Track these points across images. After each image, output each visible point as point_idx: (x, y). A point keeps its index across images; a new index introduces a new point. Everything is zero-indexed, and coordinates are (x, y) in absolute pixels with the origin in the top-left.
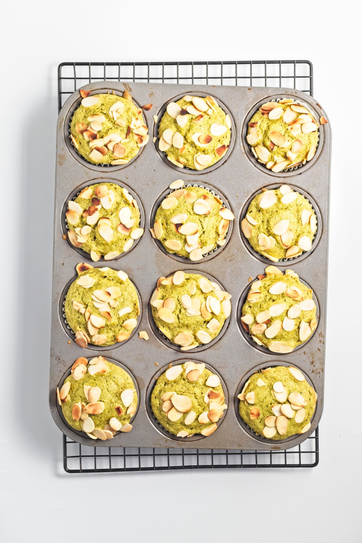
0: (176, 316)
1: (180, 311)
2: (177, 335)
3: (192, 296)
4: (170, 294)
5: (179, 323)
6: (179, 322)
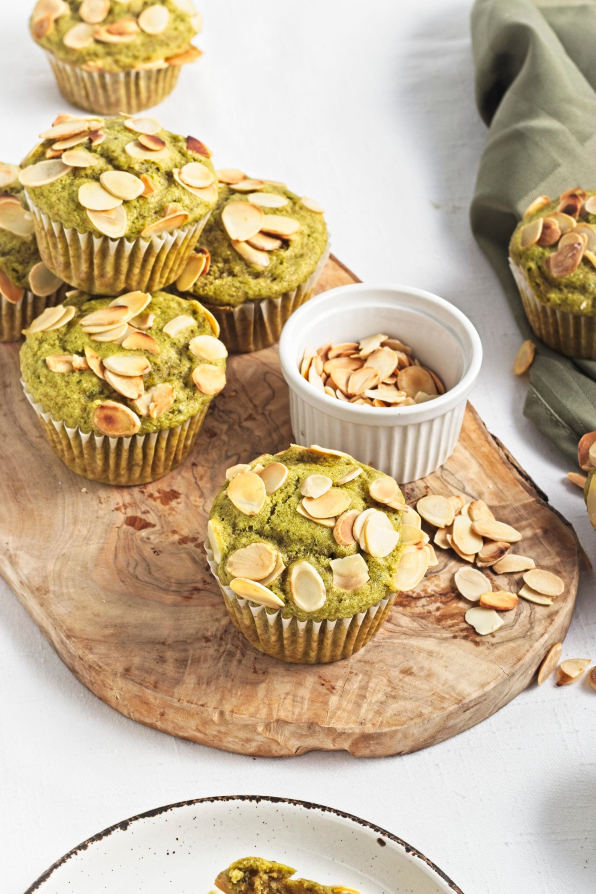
1: (289, 497)
5: (268, 523)
6: (269, 519)
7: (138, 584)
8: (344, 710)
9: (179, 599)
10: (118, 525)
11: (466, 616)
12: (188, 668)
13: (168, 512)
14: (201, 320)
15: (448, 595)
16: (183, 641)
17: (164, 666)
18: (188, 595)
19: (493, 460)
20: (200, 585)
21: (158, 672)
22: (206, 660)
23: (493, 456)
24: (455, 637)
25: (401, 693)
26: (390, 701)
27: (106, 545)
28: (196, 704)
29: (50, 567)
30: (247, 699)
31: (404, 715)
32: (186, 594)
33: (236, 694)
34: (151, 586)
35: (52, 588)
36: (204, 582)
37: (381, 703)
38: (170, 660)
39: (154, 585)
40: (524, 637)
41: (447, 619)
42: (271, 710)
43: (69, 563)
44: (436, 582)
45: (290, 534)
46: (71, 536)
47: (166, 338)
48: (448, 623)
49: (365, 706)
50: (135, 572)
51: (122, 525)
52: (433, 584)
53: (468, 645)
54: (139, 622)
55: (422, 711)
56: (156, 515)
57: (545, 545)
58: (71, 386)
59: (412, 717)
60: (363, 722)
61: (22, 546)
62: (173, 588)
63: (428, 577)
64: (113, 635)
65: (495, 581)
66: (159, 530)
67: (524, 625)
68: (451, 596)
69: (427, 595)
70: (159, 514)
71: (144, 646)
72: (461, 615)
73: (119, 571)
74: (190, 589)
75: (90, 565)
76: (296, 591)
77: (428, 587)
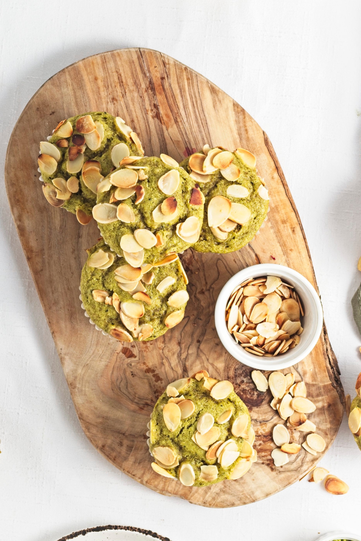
0: (181, 428)
1: (191, 426)
2: (164, 446)
3: (217, 423)
4: (197, 398)
5: (177, 437)
6: (178, 435)
7: (119, 394)
8: (199, 494)
9: (137, 408)
10: (118, 352)
11: (272, 452)
12: (132, 452)
13: (145, 349)
14: (180, 276)
15: (268, 437)
16: (133, 435)
17: (121, 448)
18: (142, 407)
19: (319, 351)
20: (149, 402)
21: (117, 451)
22: (141, 449)
23: (319, 348)
24: (263, 463)
25: (228, 491)
26: (222, 493)
27: (109, 364)
28: (131, 474)
29: (79, 371)
30: (155, 477)
31: (226, 502)
32: (141, 406)
33: (151, 472)
34: (126, 396)
35: (78, 386)
36: (152, 400)
37: (217, 493)
38: (125, 445)
39: (127, 396)
40: (296, 470)
41: (262, 452)
42: (165, 485)
43: (89, 371)
44: (264, 428)
45: (186, 448)
46: (93, 353)
47: (157, 293)
48: (262, 454)
49: (209, 494)
50: (120, 385)
51: (120, 352)
52: (262, 429)
53: (268, 469)
54: (115, 418)
55: (235, 503)
56: (138, 349)
57: (326, 415)
58: (102, 312)
59: (229, 505)
60: (206, 502)
61: (68, 353)
62: (136, 401)
63: (261, 424)
64: (101, 423)
65: (293, 433)
66: (137, 361)
67: (298, 464)
68: (269, 438)
69: (257, 435)
70: (140, 350)
71: (114, 434)
72: (270, 451)
73: (112, 383)
74: (144, 403)
75: (99, 375)
76: (181, 476)
77: (260, 430)
